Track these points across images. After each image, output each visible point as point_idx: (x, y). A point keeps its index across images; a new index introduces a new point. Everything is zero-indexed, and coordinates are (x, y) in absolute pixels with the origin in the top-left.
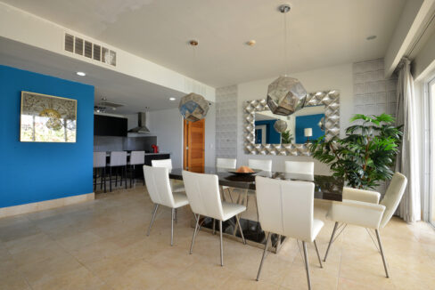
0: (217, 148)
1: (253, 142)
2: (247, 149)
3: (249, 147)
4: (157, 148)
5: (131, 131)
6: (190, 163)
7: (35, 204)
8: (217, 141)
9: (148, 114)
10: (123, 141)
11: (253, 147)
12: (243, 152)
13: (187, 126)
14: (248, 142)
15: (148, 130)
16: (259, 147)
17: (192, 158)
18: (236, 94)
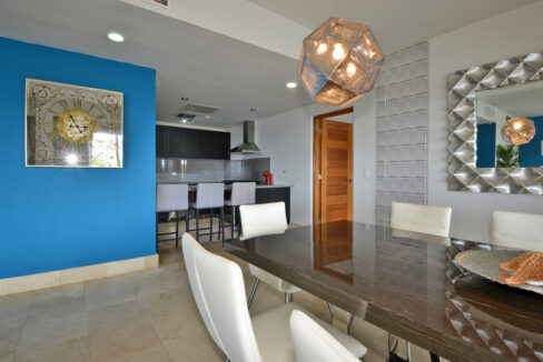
0: (380, 178)
1: (473, 164)
2: (456, 181)
3: (462, 176)
4: (270, 176)
5: (236, 150)
6: (324, 203)
7: (56, 274)
8: (380, 164)
9: (257, 123)
10: (226, 166)
11: (473, 176)
12: (444, 185)
13: (318, 138)
14: (459, 164)
15: (257, 149)
16: (490, 174)
17: (329, 194)
18: (424, 63)
